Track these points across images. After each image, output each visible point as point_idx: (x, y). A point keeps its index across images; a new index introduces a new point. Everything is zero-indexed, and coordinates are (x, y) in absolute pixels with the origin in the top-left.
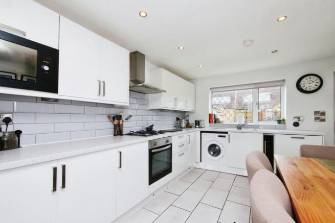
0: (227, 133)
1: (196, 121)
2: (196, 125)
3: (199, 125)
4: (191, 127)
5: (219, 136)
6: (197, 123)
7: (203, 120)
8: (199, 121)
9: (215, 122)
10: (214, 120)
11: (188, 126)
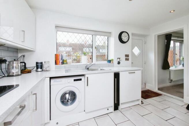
0: (83, 75)
1: (37, 63)
2: (37, 68)
3: (41, 68)
4: (29, 72)
5: (75, 80)
6: (39, 66)
7: (49, 62)
8: (42, 63)
9: (63, 63)
10: (61, 61)
11: (25, 70)
